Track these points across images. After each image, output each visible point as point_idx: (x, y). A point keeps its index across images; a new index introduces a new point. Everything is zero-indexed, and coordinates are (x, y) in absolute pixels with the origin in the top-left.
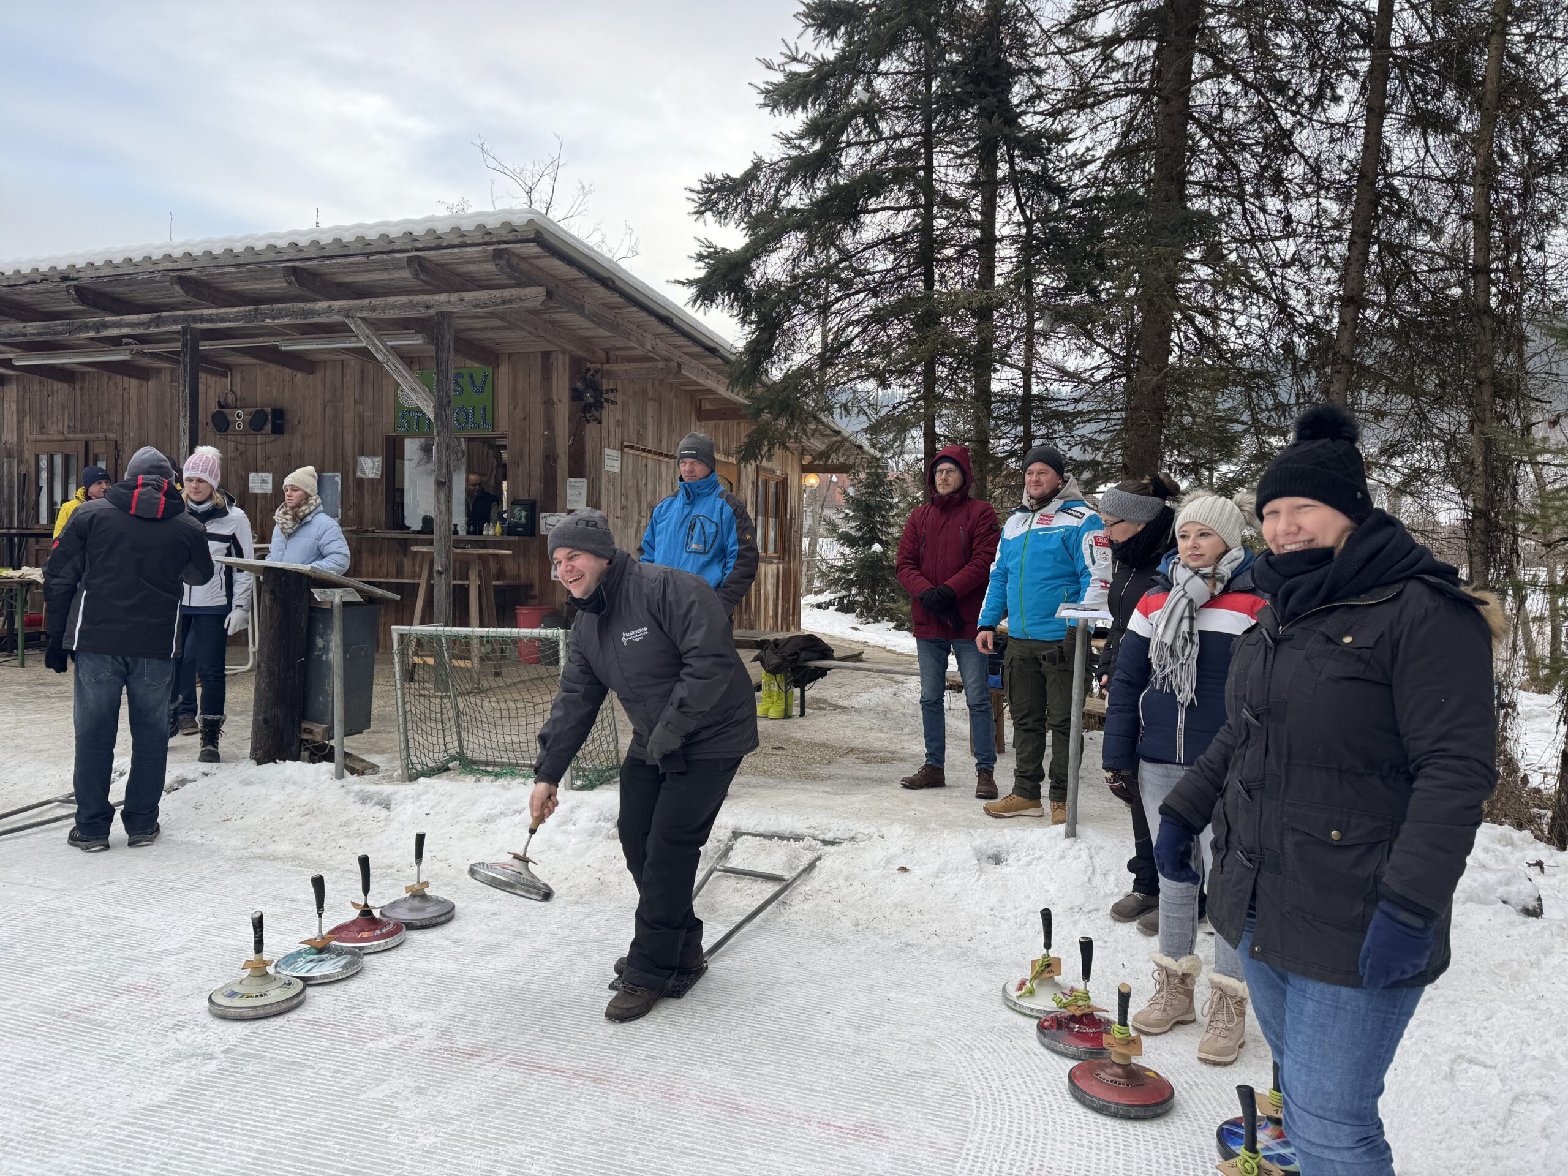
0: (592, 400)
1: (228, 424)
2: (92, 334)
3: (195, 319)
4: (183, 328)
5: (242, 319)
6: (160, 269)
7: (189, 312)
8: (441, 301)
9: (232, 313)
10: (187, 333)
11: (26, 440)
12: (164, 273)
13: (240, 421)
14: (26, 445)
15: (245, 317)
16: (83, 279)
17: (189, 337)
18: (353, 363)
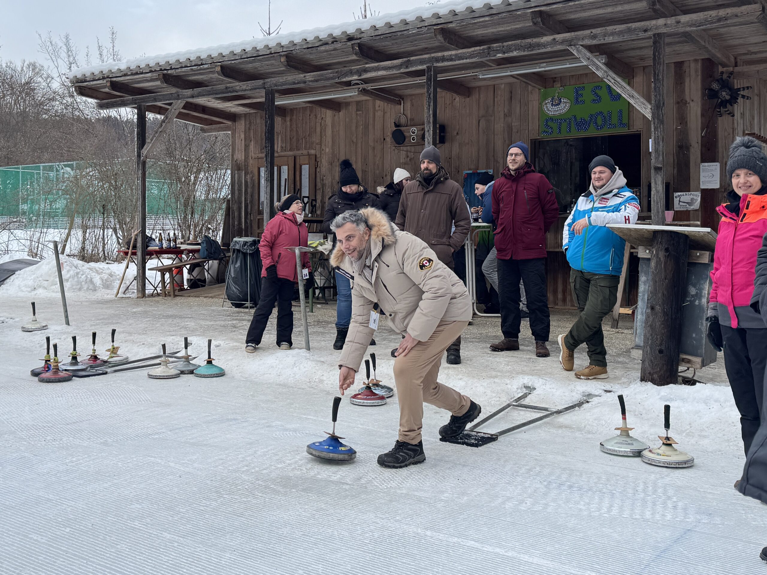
0: (728, 97)
1: (404, 138)
2: (355, 77)
3: (437, 60)
4: (427, 67)
5: (476, 56)
6: (426, 25)
7: (433, 55)
8: (658, 25)
9: (468, 52)
10: (431, 70)
11: (250, 158)
12: (429, 27)
13: (414, 136)
14: (251, 162)
15: (479, 54)
16: (365, 38)
17: (432, 73)
18: (503, 86)
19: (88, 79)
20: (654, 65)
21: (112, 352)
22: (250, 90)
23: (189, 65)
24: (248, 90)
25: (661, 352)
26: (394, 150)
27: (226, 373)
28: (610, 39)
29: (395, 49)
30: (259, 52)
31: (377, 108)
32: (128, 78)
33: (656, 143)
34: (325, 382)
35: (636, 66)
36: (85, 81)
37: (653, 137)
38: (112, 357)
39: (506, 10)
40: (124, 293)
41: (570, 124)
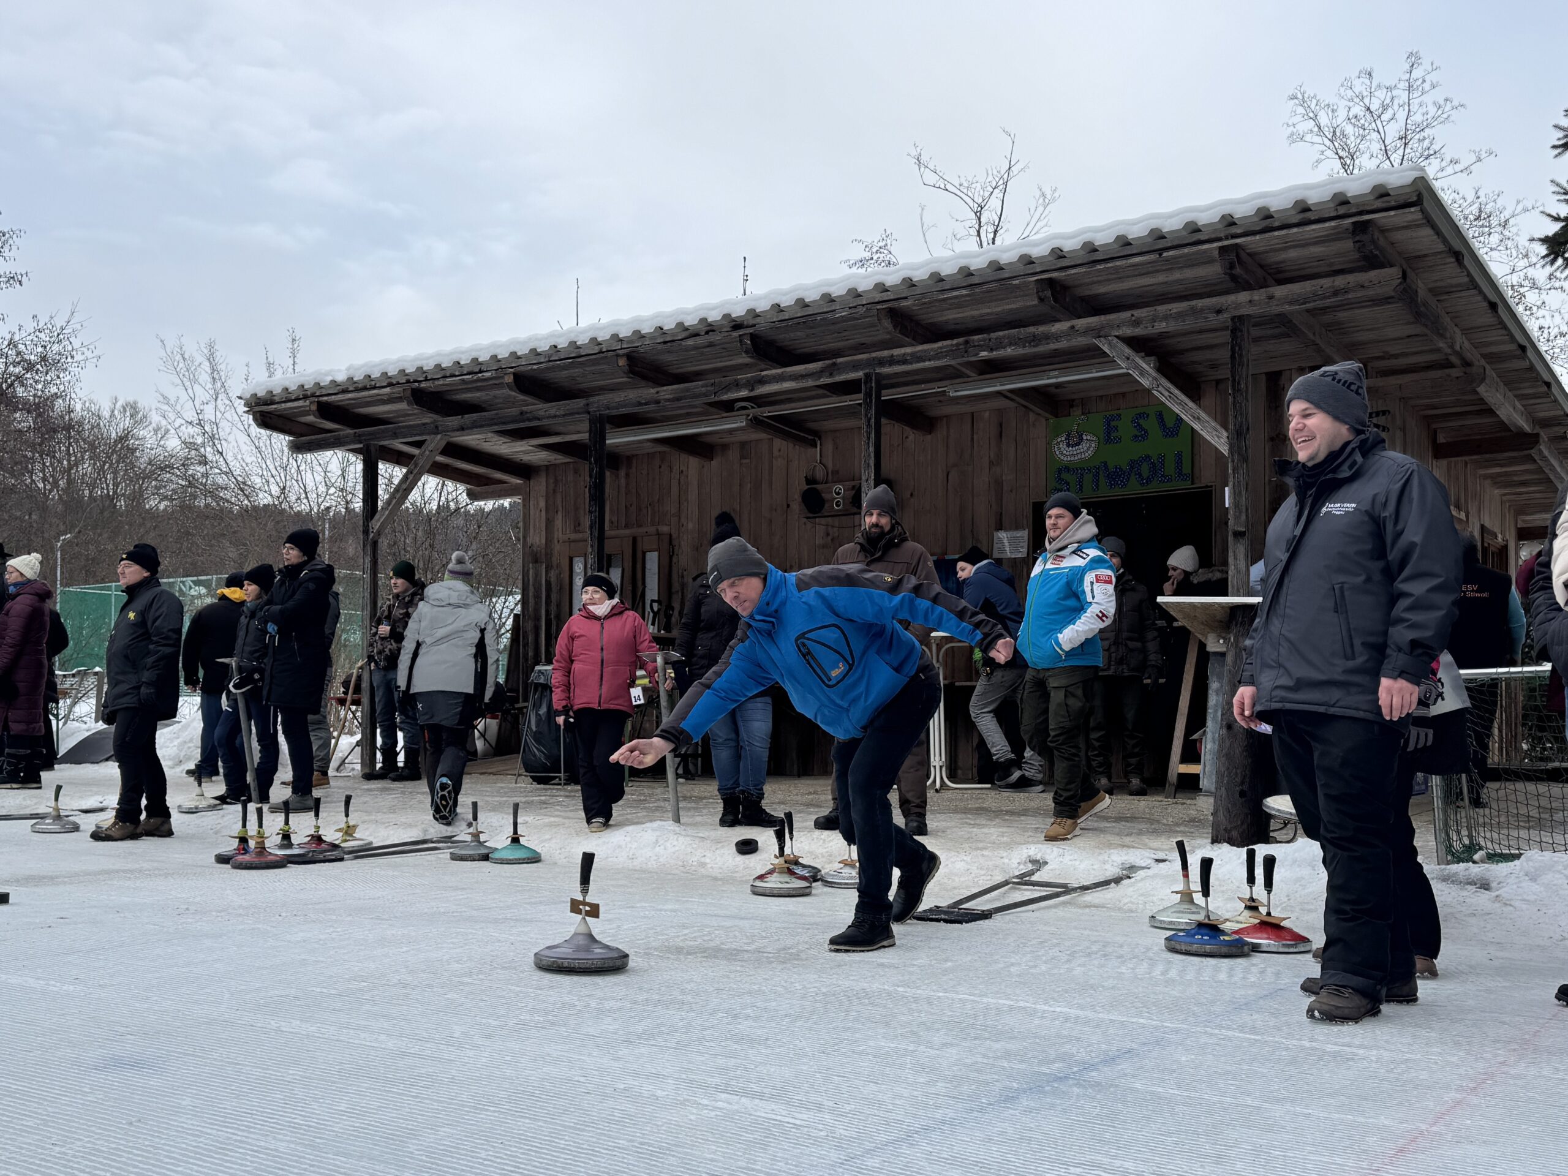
1: (823, 502)
2: (744, 393)
3: (881, 362)
4: (866, 375)
5: (946, 356)
6: (865, 302)
7: (874, 355)
8: (1239, 302)
9: (932, 349)
10: (871, 379)
11: (556, 541)
12: (869, 306)
13: (839, 498)
14: (557, 547)
15: (950, 353)
16: (762, 325)
17: (873, 385)
18: (987, 414)
19: (277, 399)
20: (1232, 368)
21: (346, 833)
22: (564, 416)
23: (457, 373)
24: (559, 416)
25: (1242, 794)
26: (805, 524)
27: (543, 857)
28: (1162, 327)
29: (810, 346)
30: (581, 350)
31: (776, 453)
32: (350, 395)
33: (1235, 494)
34: (709, 866)
35: (1203, 379)
36: (272, 403)
37: (1230, 484)
38: (346, 841)
39: (995, 278)
40: (338, 770)
41: (1096, 475)
